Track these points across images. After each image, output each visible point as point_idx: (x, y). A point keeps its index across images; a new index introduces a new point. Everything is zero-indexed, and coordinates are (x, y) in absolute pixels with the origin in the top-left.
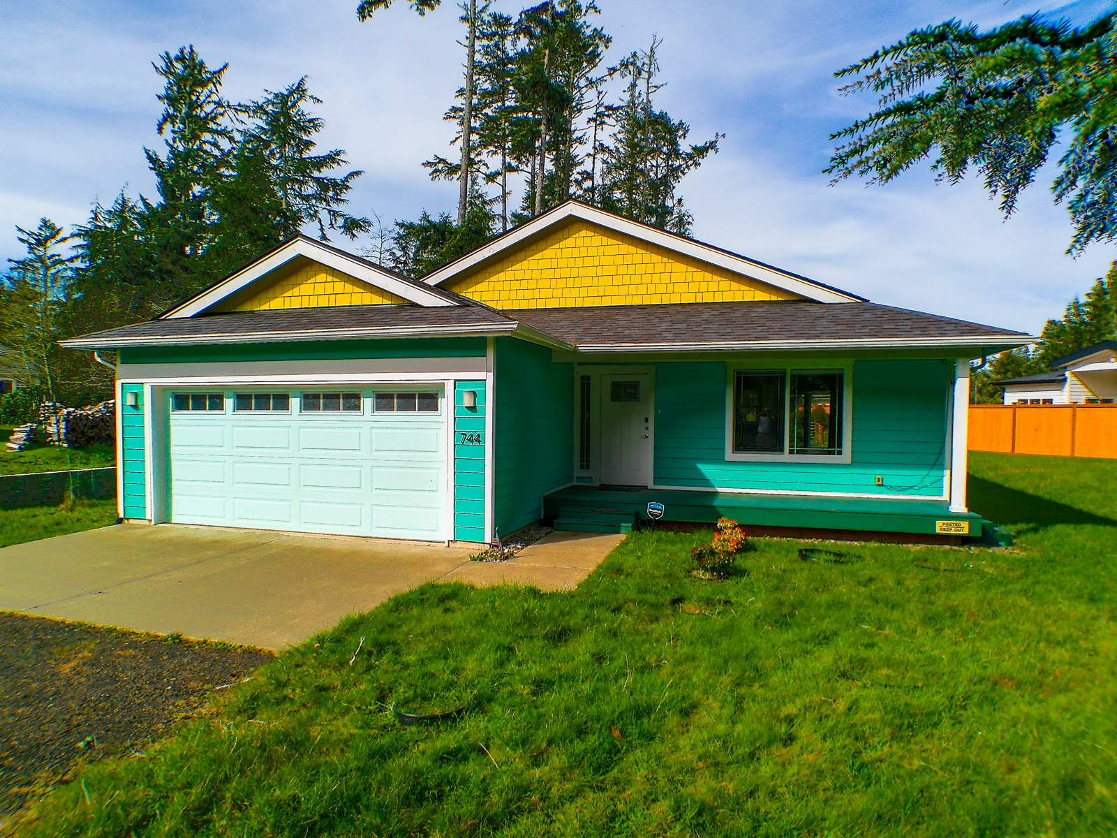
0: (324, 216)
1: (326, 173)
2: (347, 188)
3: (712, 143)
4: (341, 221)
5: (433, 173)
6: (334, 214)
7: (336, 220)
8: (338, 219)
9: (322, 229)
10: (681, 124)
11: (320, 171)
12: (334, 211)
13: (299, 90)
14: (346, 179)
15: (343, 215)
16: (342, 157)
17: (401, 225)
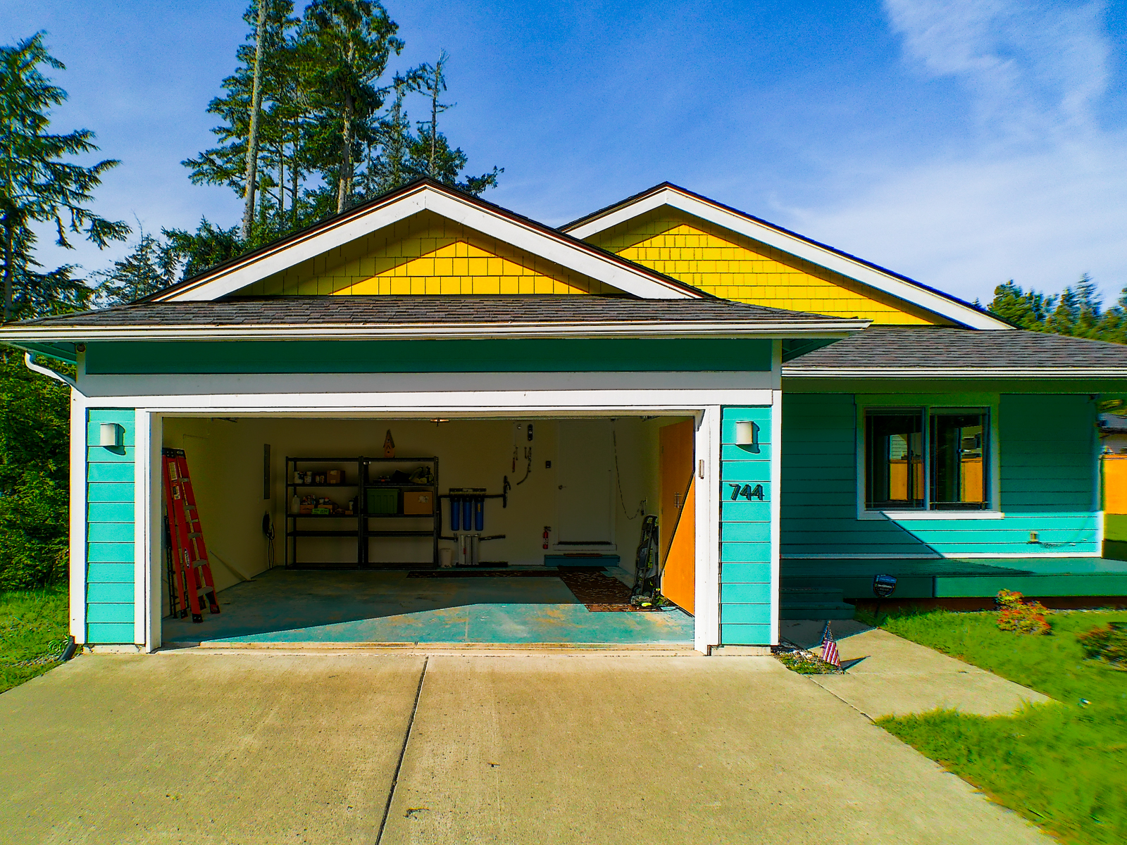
0: (65, 214)
1: (66, 157)
2: (96, 180)
3: (490, 176)
4: (87, 223)
5: (194, 175)
6: (80, 213)
7: (81, 221)
8: (83, 219)
9: (60, 231)
10: (458, 151)
11: (58, 156)
12: (78, 210)
13: (33, 47)
14: (96, 169)
15: (89, 215)
16: (89, 140)
17: (170, 235)
